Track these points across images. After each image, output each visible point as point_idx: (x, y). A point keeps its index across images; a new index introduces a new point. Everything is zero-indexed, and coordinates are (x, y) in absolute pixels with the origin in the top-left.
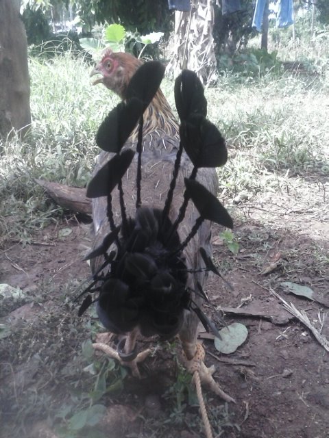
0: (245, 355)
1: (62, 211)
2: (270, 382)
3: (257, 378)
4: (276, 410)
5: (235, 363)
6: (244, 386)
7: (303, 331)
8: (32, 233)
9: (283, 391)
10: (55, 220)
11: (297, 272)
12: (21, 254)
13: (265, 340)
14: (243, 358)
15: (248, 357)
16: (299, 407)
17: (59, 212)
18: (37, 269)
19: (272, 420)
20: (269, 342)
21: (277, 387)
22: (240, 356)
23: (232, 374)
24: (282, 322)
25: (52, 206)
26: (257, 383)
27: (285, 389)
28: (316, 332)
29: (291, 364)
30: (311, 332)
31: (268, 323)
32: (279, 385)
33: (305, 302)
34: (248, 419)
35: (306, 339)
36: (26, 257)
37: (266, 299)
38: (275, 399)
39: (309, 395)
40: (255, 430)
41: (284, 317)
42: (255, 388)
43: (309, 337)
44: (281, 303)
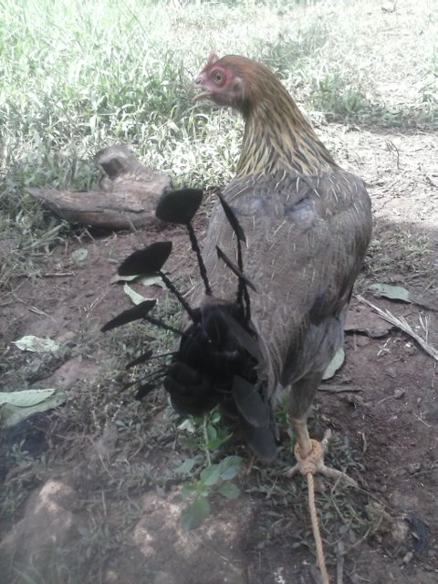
0: (347, 379)
1: (69, 226)
2: (383, 407)
3: (367, 404)
4: (395, 436)
5: (338, 390)
6: (354, 414)
7: (406, 341)
8: (39, 262)
9: (399, 414)
10: (62, 240)
11: (384, 270)
13: (365, 358)
14: (346, 383)
15: (350, 381)
16: (420, 429)
17: (66, 229)
18: (62, 310)
19: (394, 448)
20: (370, 360)
21: (391, 411)
22: (341, 381)
23: (338, 404)
24: (381, 335)
25: (54, 221)
26: (368, 409)
27: (401, 412)
28: (421, 341)
29: (401, 382)
30: (415, 342)
31: (364, 338)
32: (393, 409)
33: (401, 306)
34: (367, 450)
35: (411, 351)
37: (356, 308)
38: (392, 425)
39: (427, 415)
40: (377, 461)
41: (382, 328)
42: (367, 415)
43: (414, 347)
44: (374, 311)
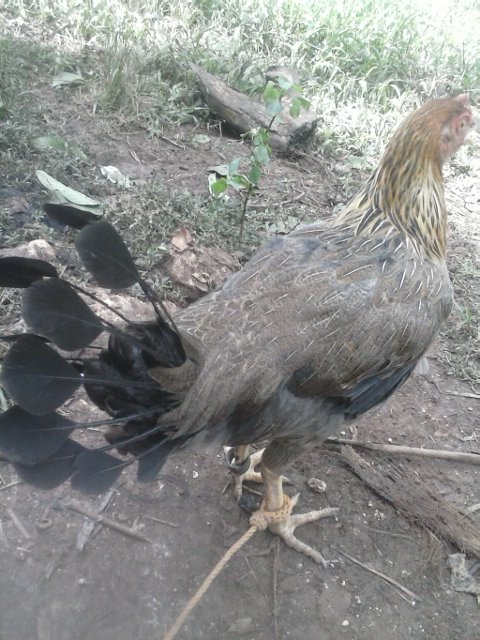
1: (208, 113)
8: (164, 125)
10: (196, 120)
12: (144, 144)
17: (204, 113)
25: (199, 102)
36: (148, 149)
